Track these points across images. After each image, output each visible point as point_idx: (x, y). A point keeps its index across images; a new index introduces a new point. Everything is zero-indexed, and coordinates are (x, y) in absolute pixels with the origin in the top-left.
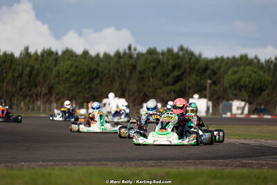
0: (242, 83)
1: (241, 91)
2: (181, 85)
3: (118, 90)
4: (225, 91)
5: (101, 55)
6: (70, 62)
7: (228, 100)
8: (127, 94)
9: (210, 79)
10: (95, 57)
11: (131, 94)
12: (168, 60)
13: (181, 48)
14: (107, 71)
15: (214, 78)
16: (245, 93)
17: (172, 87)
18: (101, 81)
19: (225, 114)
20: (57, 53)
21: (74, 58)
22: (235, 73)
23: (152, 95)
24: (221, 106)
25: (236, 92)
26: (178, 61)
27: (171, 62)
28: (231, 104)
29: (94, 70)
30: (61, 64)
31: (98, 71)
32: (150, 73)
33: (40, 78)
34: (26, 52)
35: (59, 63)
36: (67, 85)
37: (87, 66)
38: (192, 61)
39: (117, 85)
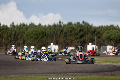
0: (111, 37)
1: (111, 41)
2: (84, 39)
3: (55, 41)
4: (104, 41)
5: (47, 26)
6: (33, 29)
7: (105, 45)
8: (59, 43)
9: (97, 36)
10: (44, 26)
11: (61, 43)
12: (77, 28)
13: (84, 22)
14: (50, 33)
15: (98, 35)
16: (113, 42)
17: (79, 40)
18: (47, 37)
19: (104, 51)
20: (27, 25)
21: (35, 27)
22: (108, 33)
23: (70, 43)
24: (102, 48)
25: (108, 42)
26: (82, 28)
27: (79, 28)
28: (106, 47)
29: (44, 33)
30: (29, 30)
31: (46, 33)
32: (69, 34)
33: (19, 36)
34: (13, 25)
35: (28, 30)
36: (32, 40)
37: (41, 30)
38: (88, 28)
39: (54, 39)
